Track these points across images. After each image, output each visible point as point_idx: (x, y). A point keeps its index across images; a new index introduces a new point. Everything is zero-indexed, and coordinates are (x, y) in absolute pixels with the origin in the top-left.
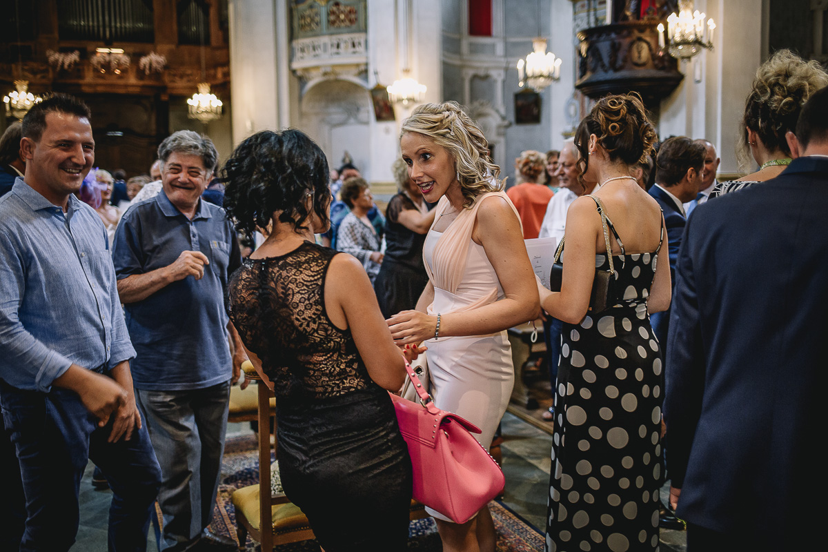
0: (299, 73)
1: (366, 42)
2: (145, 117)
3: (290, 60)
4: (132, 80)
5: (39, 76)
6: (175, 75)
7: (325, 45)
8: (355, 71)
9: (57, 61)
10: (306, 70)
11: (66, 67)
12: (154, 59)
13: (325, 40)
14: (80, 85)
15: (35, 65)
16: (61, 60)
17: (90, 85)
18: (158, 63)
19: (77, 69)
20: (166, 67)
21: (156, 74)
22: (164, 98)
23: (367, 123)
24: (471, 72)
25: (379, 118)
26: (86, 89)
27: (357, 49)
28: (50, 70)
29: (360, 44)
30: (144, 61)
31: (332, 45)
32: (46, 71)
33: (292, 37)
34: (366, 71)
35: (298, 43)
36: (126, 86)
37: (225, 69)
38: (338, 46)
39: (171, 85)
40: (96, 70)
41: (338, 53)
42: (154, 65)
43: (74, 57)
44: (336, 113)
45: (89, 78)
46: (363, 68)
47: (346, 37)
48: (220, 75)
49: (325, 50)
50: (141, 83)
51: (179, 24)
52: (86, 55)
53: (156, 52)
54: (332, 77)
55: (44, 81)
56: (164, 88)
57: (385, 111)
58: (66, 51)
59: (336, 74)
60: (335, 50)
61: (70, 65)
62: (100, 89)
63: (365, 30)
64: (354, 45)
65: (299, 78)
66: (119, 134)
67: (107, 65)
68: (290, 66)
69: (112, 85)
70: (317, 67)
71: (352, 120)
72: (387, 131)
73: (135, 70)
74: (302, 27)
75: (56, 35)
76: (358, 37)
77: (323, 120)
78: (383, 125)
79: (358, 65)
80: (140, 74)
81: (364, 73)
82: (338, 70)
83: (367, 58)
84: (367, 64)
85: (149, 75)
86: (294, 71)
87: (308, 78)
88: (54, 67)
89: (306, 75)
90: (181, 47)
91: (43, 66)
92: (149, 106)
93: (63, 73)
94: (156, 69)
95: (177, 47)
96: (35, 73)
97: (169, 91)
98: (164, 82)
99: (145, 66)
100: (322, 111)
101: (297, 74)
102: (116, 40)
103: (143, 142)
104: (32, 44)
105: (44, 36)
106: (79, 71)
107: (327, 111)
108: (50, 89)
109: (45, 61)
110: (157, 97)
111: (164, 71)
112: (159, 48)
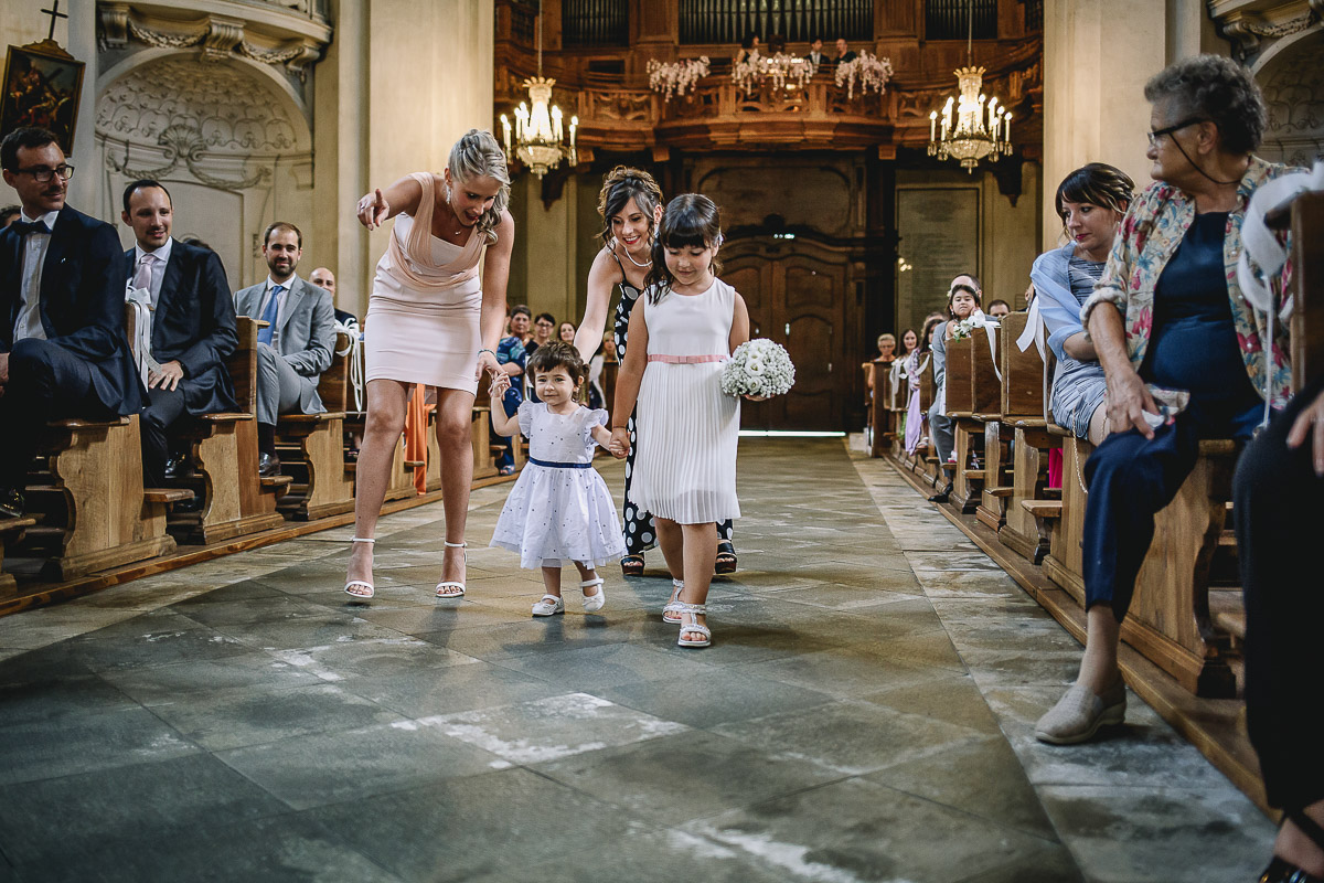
2: (843, 198)
4: (818, 114)
5: (630, 117)
6: (911, 103)
9: (664, 80)
11: (681, 92)
12: (869, 66)
14: (706, 129)
15: (625, 95)
16: (671, 79)
17: (727, 127)
18: (876, 74)
19: (704, 95)
20: (892, 85)
21: (871, 101)
22: (887, 155)
26: (720, 138)
28: (654, 104)
30: (845, 70)
32: (646, 104)
36: (803, 126)
39: (902, 126)
40: (741, 94)
42: (867, 77)
43: (698, 68)
45: (728, 112)
50: (836, 119)
52: (721, 66)
53: (872, 51)
55: (642, 127)
56: (886, 132)
58: (685, 58)
61: (687, 89)
62: (745, 134)
66: (788, 238)
69: (771, 125)
73: (824, 90)
75: (674, 36)
80: (836, 100)
85: (855, 105)
86: (1221, 22)
87: (1260, 37)
88: (661, 96)
89: (1253, 28)
90: (931, 46)
91: (639, 95)
92: (852, 175)
93: (678, 105)
94: (870, 88)
95: (921, 44)
96: (623, 111)
97: (896, 137)
98: (887, 118)
99: (846, 81)
100: (1297, 133)
101: (1228, 29)
102: (794, 38)
103: (837, 254)
104: (626, 57)
105: (650, 38)
106: (708, 100)
107: (1309, 132)
108: (651, 141)
109: (644, 86)
110: (872, 151)
111: (889, 94)
112: (879, 47)
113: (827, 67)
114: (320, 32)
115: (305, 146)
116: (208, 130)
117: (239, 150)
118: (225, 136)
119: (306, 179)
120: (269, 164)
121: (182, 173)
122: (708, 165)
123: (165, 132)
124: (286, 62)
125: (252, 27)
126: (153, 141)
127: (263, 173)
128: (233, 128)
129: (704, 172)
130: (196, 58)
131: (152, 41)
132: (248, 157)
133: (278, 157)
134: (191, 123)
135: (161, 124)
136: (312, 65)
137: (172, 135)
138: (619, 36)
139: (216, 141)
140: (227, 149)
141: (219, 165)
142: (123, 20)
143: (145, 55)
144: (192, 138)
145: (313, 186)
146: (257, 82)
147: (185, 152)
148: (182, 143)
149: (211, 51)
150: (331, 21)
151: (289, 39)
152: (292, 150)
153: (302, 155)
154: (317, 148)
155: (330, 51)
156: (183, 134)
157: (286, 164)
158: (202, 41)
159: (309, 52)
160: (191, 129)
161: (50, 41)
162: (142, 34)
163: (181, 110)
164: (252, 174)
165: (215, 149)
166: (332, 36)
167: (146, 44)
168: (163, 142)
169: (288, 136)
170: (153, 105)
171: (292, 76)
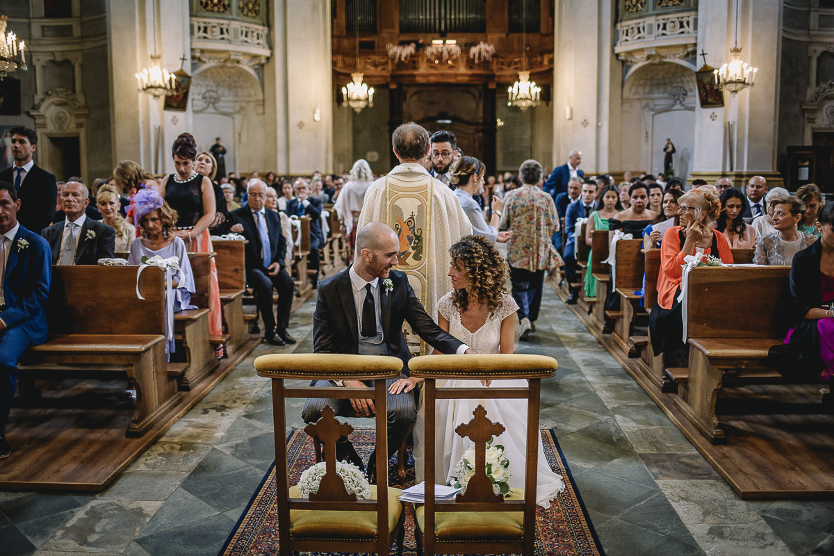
0: (622, 57)
1: (696, 20)
2: (473, 105)
3: (614, 45)
4: (462, 70)
5: (379, 68)
6: (502, 64)
7: (651, 26)
8: (682, 52)
9: (395, 53)
10: (630, 53)
11: (403, 59)
12: (484, 48)
13: (651, 20)
14: (414, 76)
15: (376, 58)
16: (398, 54)
17: (423, 76)
18: (487, 52)
19: (413, 61)
20: (494, 56)
21: (485, 63)
22: (492, 86)
23: (693, 109)
24: (820, 49)
25: (705, 103)
26: (420, 80)
27: (686, 29)
28: (390, 63)
29: (688, 23)
30: (474, 50)
31: (659, 26)
32: (386, 63)
33: (616, 20)
34: (694, 52)
35: (623, 26)
36: (456, 75)
37: (551, 56)
38: (664, 28)
39: (498, 74)
40: (429, 61)
41: (664, 34)
42: (484, 54)
43: (410, 49)
44: (661, 99)
45: (423, 69)
46: (690, 49)
47: (673, 17)
48: (546, 62)
49: (650, 33)
50: (470, 72)
51: (510, 13)
52: (420, 47)
53: (485, 41)
54: (657, 61)
55: (384, 73)
56: (492, 77)
57: (712, 95)
58: (403, 44)
59: (662, 57)
60: (661, 31)
61: (406, 58)
62: (432, 79)
63: (696, 9)
64: (682, 26)
65: (621, 62)
66: (448, 122)
67: (439, 56)
68: (613, 50)
69: (442, 75)
70: (642, 50)
71: (678, 106)
72: (713, 117)
73: (465, 59)
74: (627, 8)
75: (397, 30)
76: (688, 16)
77: (647, 106)
78: (709, 111)
79: (685, 46)
80: (470, 63)
81: (691, 55)
82: (663, 52)
83: (696, 38)
84: (695, 45)
85: (478, 64)
86: (617, 55)
87: (631, 62)
88: (393, 60)
89: (629, 59)
90: (511, 36)
91: (383, 59)
92: (477, 94)
93: (401, 65)
94: (485, 58)
95: (507, 35)
96: (376, 66)
97: (496, 79)
98: (492, 70)
99: (474, 55)
100: (646, 96)
101: (620, 58)
102: (451, 31)
103: (470, 130)
104: (375, 39)
105: (387, 31)
106: (414, 62)
107: (650, 96)
108: (389, 80)
109: (385, 54)
110: (485, 85)
111: (493, 59)
112: (489, 37)
113: (466, 48)
114: (267, 53)
115: (260, 97)
116: (220, 91)
117: (232, 99)
118: (227, 93)
119: (260, 110)
120: (244, 104)
121: (211, 109)
122: (413, 90)
123: (205, 94)
124: (254, 66)
125: (245, 54)
126: (200, 97)
127: (242, 108)
128: (230, 90)
129: (412, 92)
130: (222, 67)
131: (207, 62)
132: (237, 101)
133: (249, 102)
134: (214, 89)
135: (204, 90)
136: (263, 66)
137: (207, 95)
138: (372, 29)
139: (223, 95)
140: (228, 99)
141: (224, 105)
142: (198, 54)
143: (204, 67)
144: (214, 95)
145: (264, 114)
146: (242, 73)
147: (212, 100)
148: (211, 97)
149: (229, 64)
150: (271, 48)
151: (255, 57)
152: (254, 99)
153: (257, 101)
154: (266, 97)
155: (271, 60)
156: (211, 94)
157: (252, 105)
158: (226, 61)
159: (263, 61)
160: (214, 92)
161: (181, 70)
162: (204, 59)
163: (211, 84)
164: (238, 108)
165: (223, 99)
166: (272, 54)
167: (205, 62)
168: (204, 98)
169: (252, 93)
170: (201, 83)
171: (256, 70)
